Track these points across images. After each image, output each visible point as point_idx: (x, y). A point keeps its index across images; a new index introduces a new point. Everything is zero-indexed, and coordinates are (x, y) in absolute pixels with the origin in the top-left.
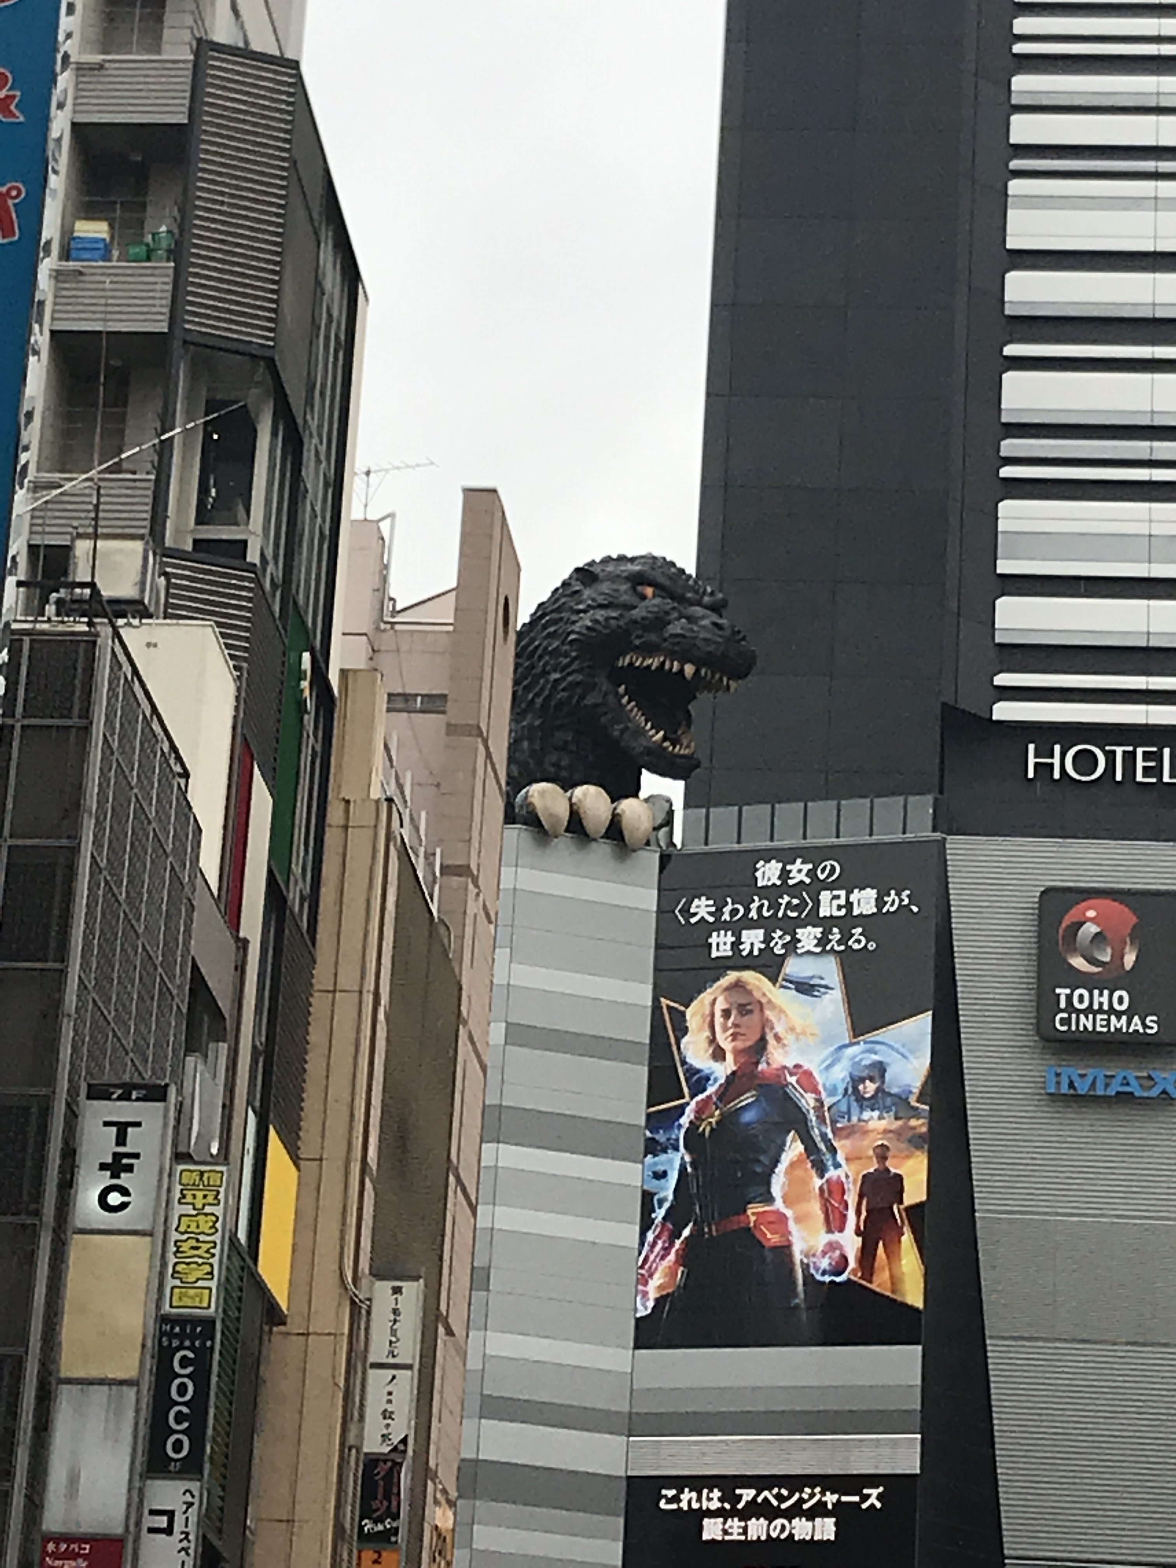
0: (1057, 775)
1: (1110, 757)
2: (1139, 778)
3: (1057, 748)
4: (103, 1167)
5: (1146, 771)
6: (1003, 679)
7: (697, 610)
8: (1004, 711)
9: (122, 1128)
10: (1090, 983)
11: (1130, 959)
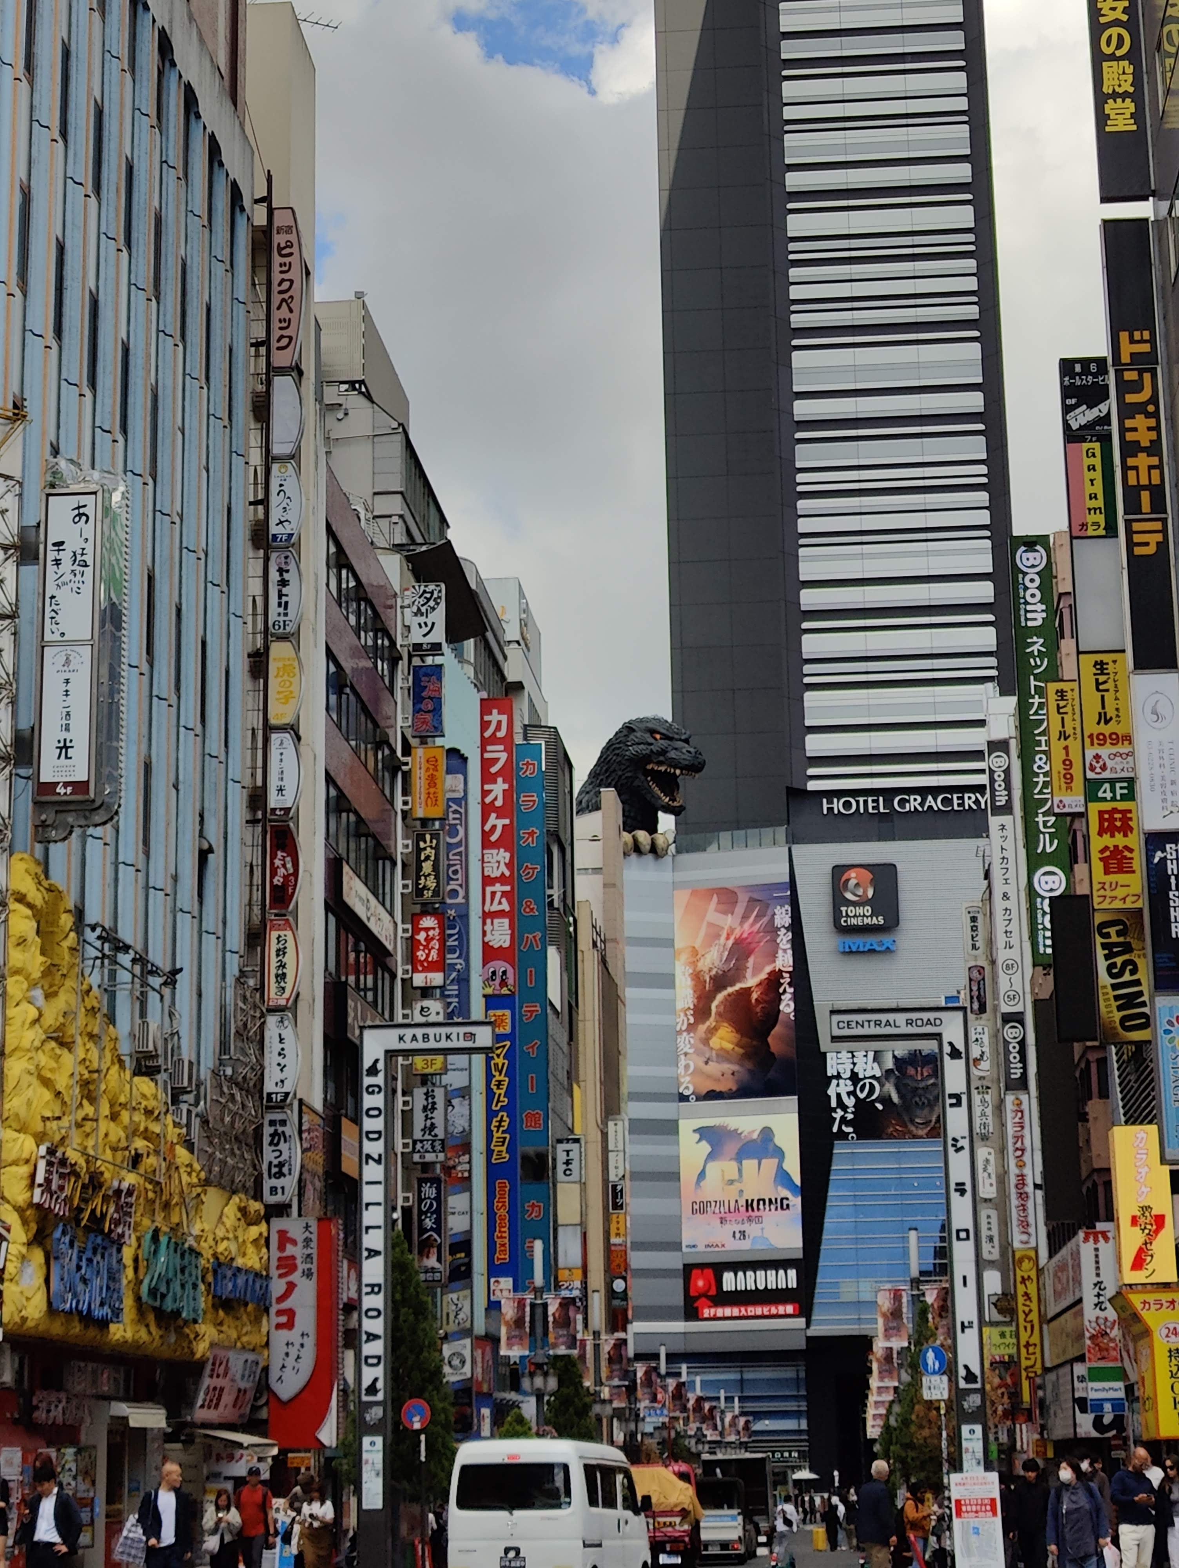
0: (836, 812)
1: (858, 802)
2: (870, 810)
3: (835, 800)
4: (564, 1163)
5: (873, 808)
6: (811, 771)
7: (680, 744)
8: (812, 786)
10: (854, 904)
11: (870, 893)
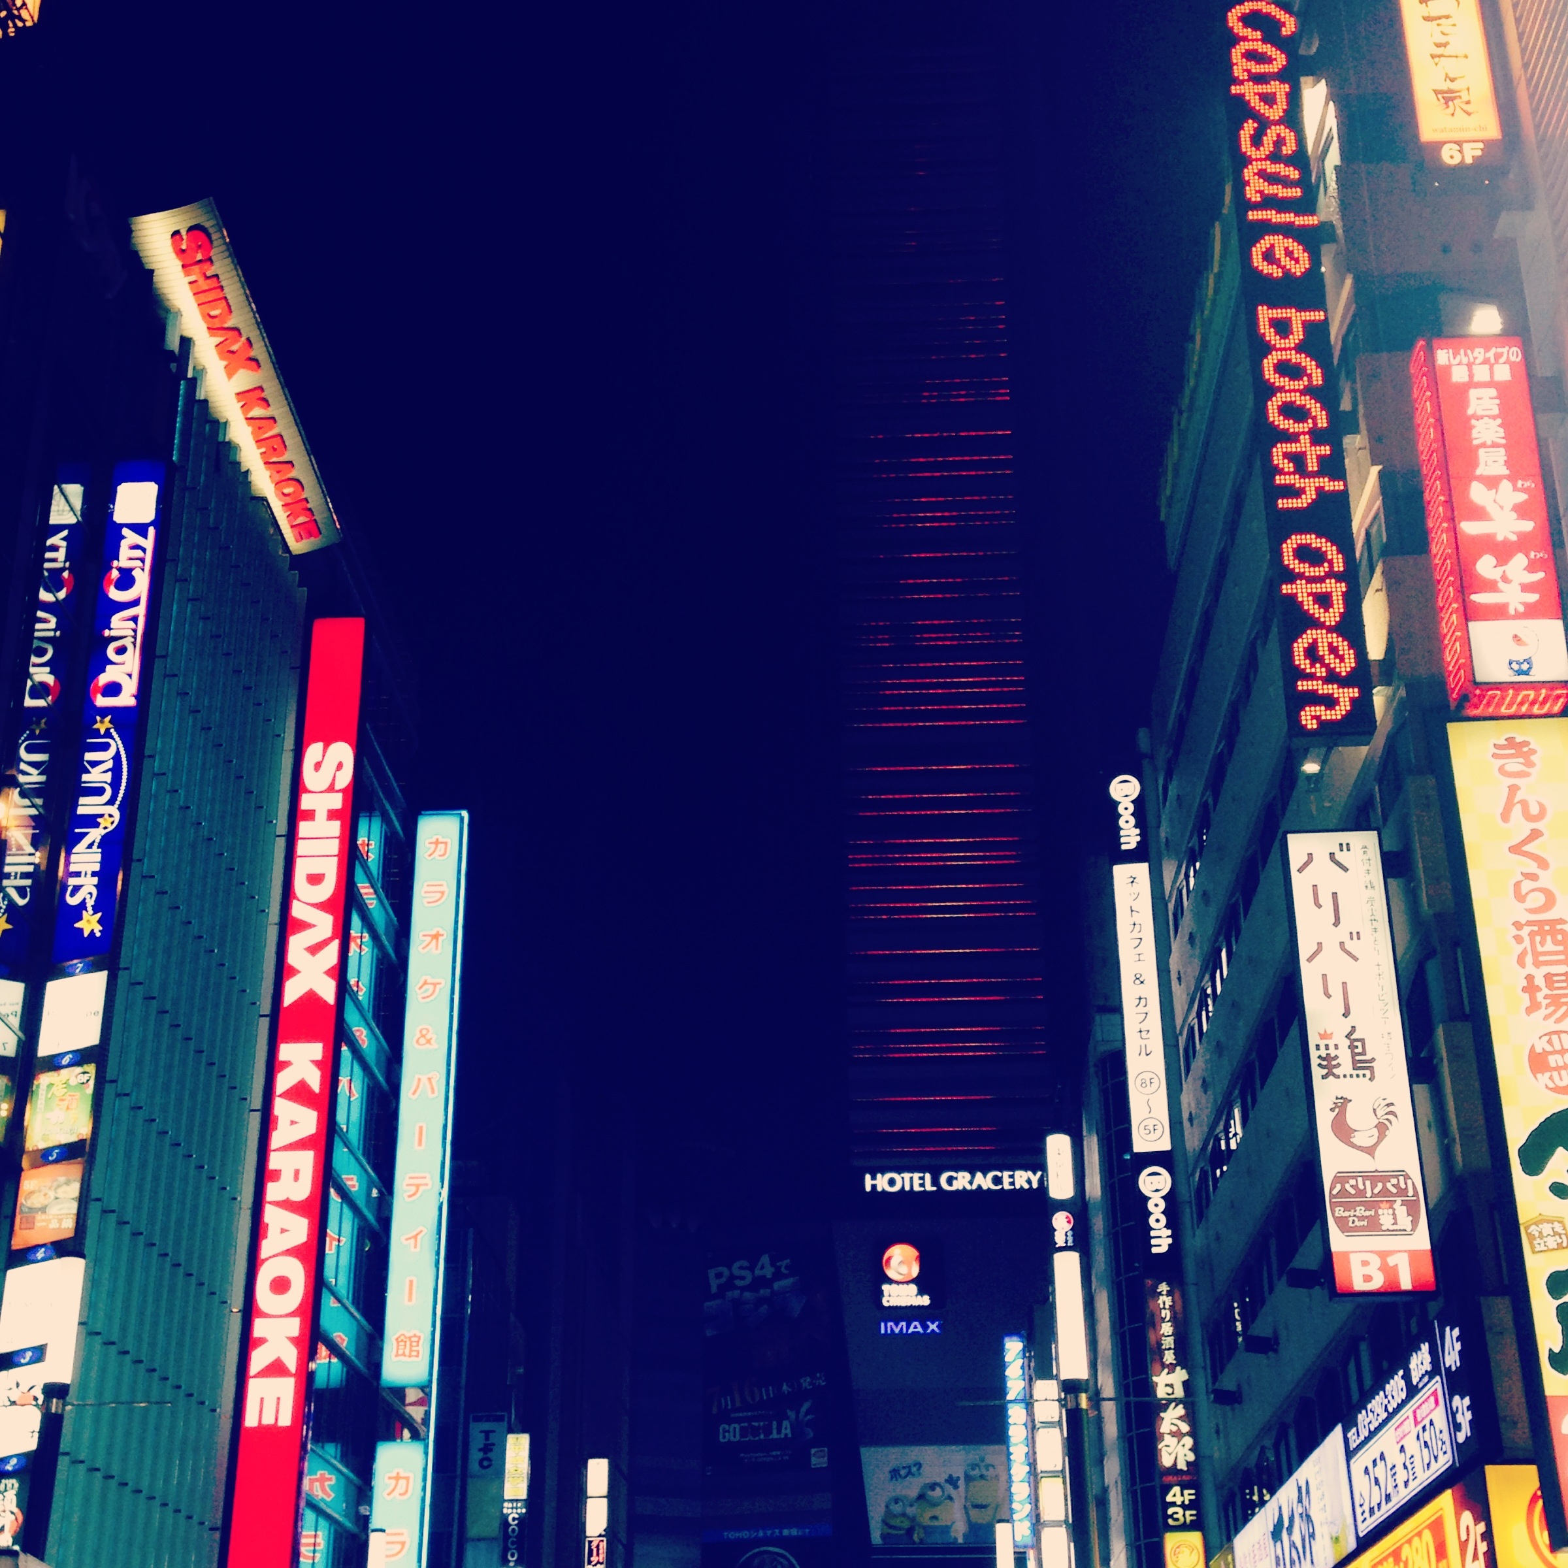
0: (880, 1189)
1: (903, 1179)
2: (916, 1188)
3: (879, 1176)
4: (480, 1450)
5: (920, 1185)
9: (487, 1434)
11: (915, 1271)
